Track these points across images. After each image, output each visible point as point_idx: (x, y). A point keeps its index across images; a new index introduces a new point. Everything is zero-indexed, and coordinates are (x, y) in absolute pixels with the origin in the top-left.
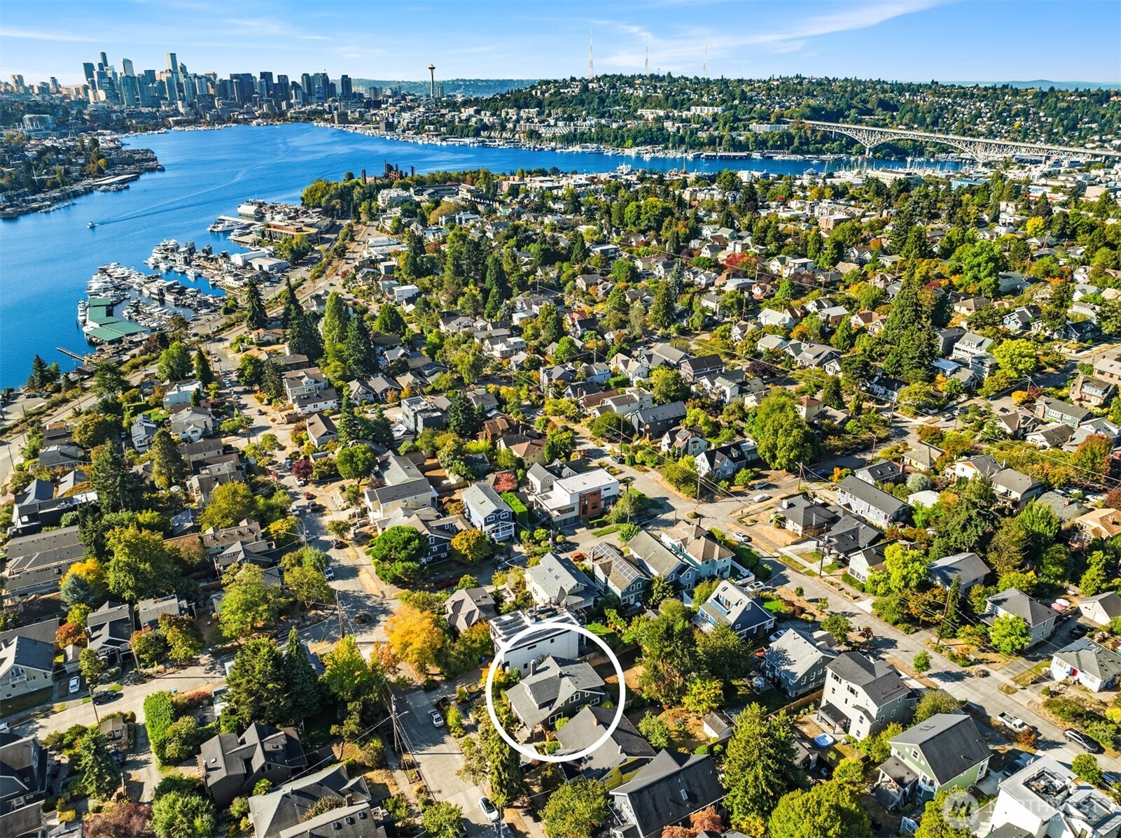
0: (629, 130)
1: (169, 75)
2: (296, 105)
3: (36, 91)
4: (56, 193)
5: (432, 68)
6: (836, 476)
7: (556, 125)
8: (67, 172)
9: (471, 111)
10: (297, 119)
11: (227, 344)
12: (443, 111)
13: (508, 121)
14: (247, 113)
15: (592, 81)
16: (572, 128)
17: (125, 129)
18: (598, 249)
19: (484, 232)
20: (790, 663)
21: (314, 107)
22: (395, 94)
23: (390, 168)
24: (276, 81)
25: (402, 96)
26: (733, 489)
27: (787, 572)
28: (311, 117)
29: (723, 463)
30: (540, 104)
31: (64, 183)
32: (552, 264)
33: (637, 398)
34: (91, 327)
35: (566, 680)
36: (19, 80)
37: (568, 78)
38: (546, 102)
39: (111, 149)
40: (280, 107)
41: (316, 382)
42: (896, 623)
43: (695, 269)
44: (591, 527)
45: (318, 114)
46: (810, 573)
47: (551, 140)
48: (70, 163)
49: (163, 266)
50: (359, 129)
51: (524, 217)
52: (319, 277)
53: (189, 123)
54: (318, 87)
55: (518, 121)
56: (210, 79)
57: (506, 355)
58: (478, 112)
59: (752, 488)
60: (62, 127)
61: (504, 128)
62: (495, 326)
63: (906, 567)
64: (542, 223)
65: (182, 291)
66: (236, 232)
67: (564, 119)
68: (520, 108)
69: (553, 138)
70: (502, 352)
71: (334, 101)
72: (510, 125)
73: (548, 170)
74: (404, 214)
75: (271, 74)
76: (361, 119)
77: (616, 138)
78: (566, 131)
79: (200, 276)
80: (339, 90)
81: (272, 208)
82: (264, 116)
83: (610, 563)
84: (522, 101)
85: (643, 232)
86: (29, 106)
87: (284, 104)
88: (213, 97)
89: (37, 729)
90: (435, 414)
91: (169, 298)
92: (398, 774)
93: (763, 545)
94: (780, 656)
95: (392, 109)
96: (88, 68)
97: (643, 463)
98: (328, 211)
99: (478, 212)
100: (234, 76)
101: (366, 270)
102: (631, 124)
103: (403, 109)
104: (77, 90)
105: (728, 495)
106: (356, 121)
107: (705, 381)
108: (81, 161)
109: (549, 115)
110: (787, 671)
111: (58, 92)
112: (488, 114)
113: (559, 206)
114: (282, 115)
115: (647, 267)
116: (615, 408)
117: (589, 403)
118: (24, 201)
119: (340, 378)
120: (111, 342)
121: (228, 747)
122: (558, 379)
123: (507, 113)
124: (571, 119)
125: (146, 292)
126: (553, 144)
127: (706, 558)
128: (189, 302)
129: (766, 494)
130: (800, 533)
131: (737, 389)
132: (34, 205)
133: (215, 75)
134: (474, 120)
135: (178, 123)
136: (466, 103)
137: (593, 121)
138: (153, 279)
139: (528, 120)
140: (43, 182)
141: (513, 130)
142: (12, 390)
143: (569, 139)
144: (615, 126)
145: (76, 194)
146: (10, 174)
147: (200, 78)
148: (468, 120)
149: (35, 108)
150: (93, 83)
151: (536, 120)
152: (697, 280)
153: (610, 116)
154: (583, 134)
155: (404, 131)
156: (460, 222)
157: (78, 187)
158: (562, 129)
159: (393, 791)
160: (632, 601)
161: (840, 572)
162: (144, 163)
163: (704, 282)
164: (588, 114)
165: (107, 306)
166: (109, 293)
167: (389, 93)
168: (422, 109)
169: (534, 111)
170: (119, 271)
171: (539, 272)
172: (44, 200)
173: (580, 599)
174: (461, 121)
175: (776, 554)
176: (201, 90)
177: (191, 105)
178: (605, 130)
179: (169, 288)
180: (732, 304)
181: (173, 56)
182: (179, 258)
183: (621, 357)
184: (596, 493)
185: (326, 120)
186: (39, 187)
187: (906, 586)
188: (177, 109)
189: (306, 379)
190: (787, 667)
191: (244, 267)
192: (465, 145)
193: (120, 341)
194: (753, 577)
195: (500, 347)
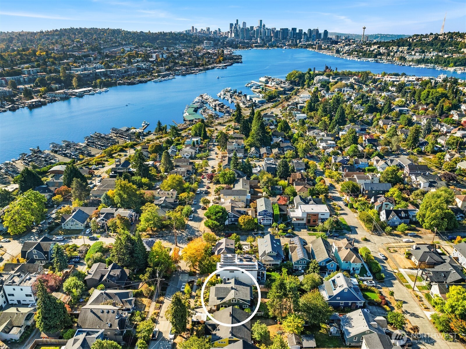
0: (453, 59)
1: (258, 28)
2: (303, 42)
3: (213, 33)
4: (201, 68)
5: (364, 28)
6: (457, 240)
7: (415, 55)
8: (209, 61)
9: (376, 47)
10: (302, 47)
11: (225, 127)
12: (364, 46)
13: (391, 52)
14: (283, 44)
15: (441, 35)
16: (423, 57)
17: (236, 47)
18: (398, 109)
19: (351, 97)
20: (351, 326)
21: (310, 43)
22: (346, 38)
23: (327, 68)
24: (297, 31)
25: (348, 40)
26: (395, 232)
27: (396, 282)
28: (307, 47)
29: (394, 217)
30: (410, 45)
31: (206, 65)
32: (372, 113)
33: (370, 178)
34: (186, 114)
35: (233, 291)
36: (208, 29)
37: (429, 34)
38: (413, 44)
39: (228, 54)
40: (296, 42)
41: (238, 145)
42: (441, 331)
43: (443, 123)
44: (309, 230)
45: (311, 46)
46: (408, 287)
47: (410, 62)
48: (211, 58)
49: (222, 97)
50: (325, 52)
51: (374, 92)
52: (274, 107)
53: (260, 46)
54: (313, 35)
55: (396, 52)
56: (273, 30)
57: (325, 148)
58: (379, 47)
59: (406, 235)
60: (215, 46)
61: (389, 55)
62: (328, 135)
63: (458, 301)
64: (381, 95)
65: (222, 107)
66: (254, 87)
67: (420, 52)
68: (399, 46)
69: (412, 61)
70: (323, 147)
71: (319, 40)
72: (392, 54)
73: (400, 73)
74: (321, 87)
75: (296, 29)
76: (328, 49)
77: (445, 62)
78: (419, 57)
79: (233, 102)
80: (322, 36)
81: (273, 80)
82: (289, 45)
83: (295, 247)
84: (401, 43)
85: (427, 104)
86: (207, 38)
87: (298, 41)
88: (272, 37)
89: (70, 242)
90: (273, 166)
91: (217, 108)
92: (154, 304)
93: (392, 264)
94: (348, 321)
95: (342, 45)
96: (231, 25)
97: (357, 209)
98: (292, 83)
99: (354, 89)
100: (281, 29)
101: (291, 106)
102: (455, 56)
103: (346, 45)
104: (226, 33)
105: (390, 234)
106: (325, 49)
107: (413, 177)
108: (215, 58)
109: (414, 50)
110: (347, 330)
111: (220, 34)
112: (384, 48)
113: (394, 89)
114: (296, 45)
115: (418, 120)
116: (357, 180)
117: (347, 176)
118: (190, 70)
119: (249, 145)
120: (190, 121)
121: (100, 268)
122: (339, 162)
123: (393, 48)
124: (423, 52)
125: (211, 105)
126: (411, 63)
127: (346, 260)
128: (223, 110)
129: (411, 239)
130: (417, 264)
131: (428, 184)
132: (193, 72)
133: (275, 29)
134: (376, 51)
135: (256, 46)
136: (375, 44)
137: (435, 53)
138: (215, 101)
139: (401, 52)
140: (199, 64)
141: (393, 56)
142: (150, 132)
143: (419, 62)
144: (446, 56)
145: (208, 69)
146: (190, 60)
147: (268, 29)
148: (373, 50)
149: (209, 39)
150: (231, 30)
151: (405, 52)
152: (442, 129)
153: (445, 51)
154: (428, 59)
155: (343, 54)
156: (344, 92)
157: (210, 66)
158: (418, 56)
159: (146, 310)
160: (300, 269)
161: (426, 291)
162: (237, 60)
163: (445, 131)
164: (434, 50)
165: (195, 108)
166: (198, 104)
167: (344, 38)
168: (354, 45)
169: (406, 48)
170: (206, 96)
171: (365, 116)
172: (197, 70)
173: (272, 259)
174: (370, 51)
175: (396, 271)
176: (268, 34)
177: (263, 40)
178: (440, 58)
179: (219, 105)
180: (453, 143)
181: (261, 21)
182: (229, 94)
183: (377, 158)
184: (316, 215)
185: (313, 48)
186: (197, 66)
187: (453, 312)
188: (257, 41)
189: (235, 143)
190: (348, 328)
191: (249, 101)
192: (368, 61)
193: (192, 121)
194: (372, 278)
195: (324, 144)
